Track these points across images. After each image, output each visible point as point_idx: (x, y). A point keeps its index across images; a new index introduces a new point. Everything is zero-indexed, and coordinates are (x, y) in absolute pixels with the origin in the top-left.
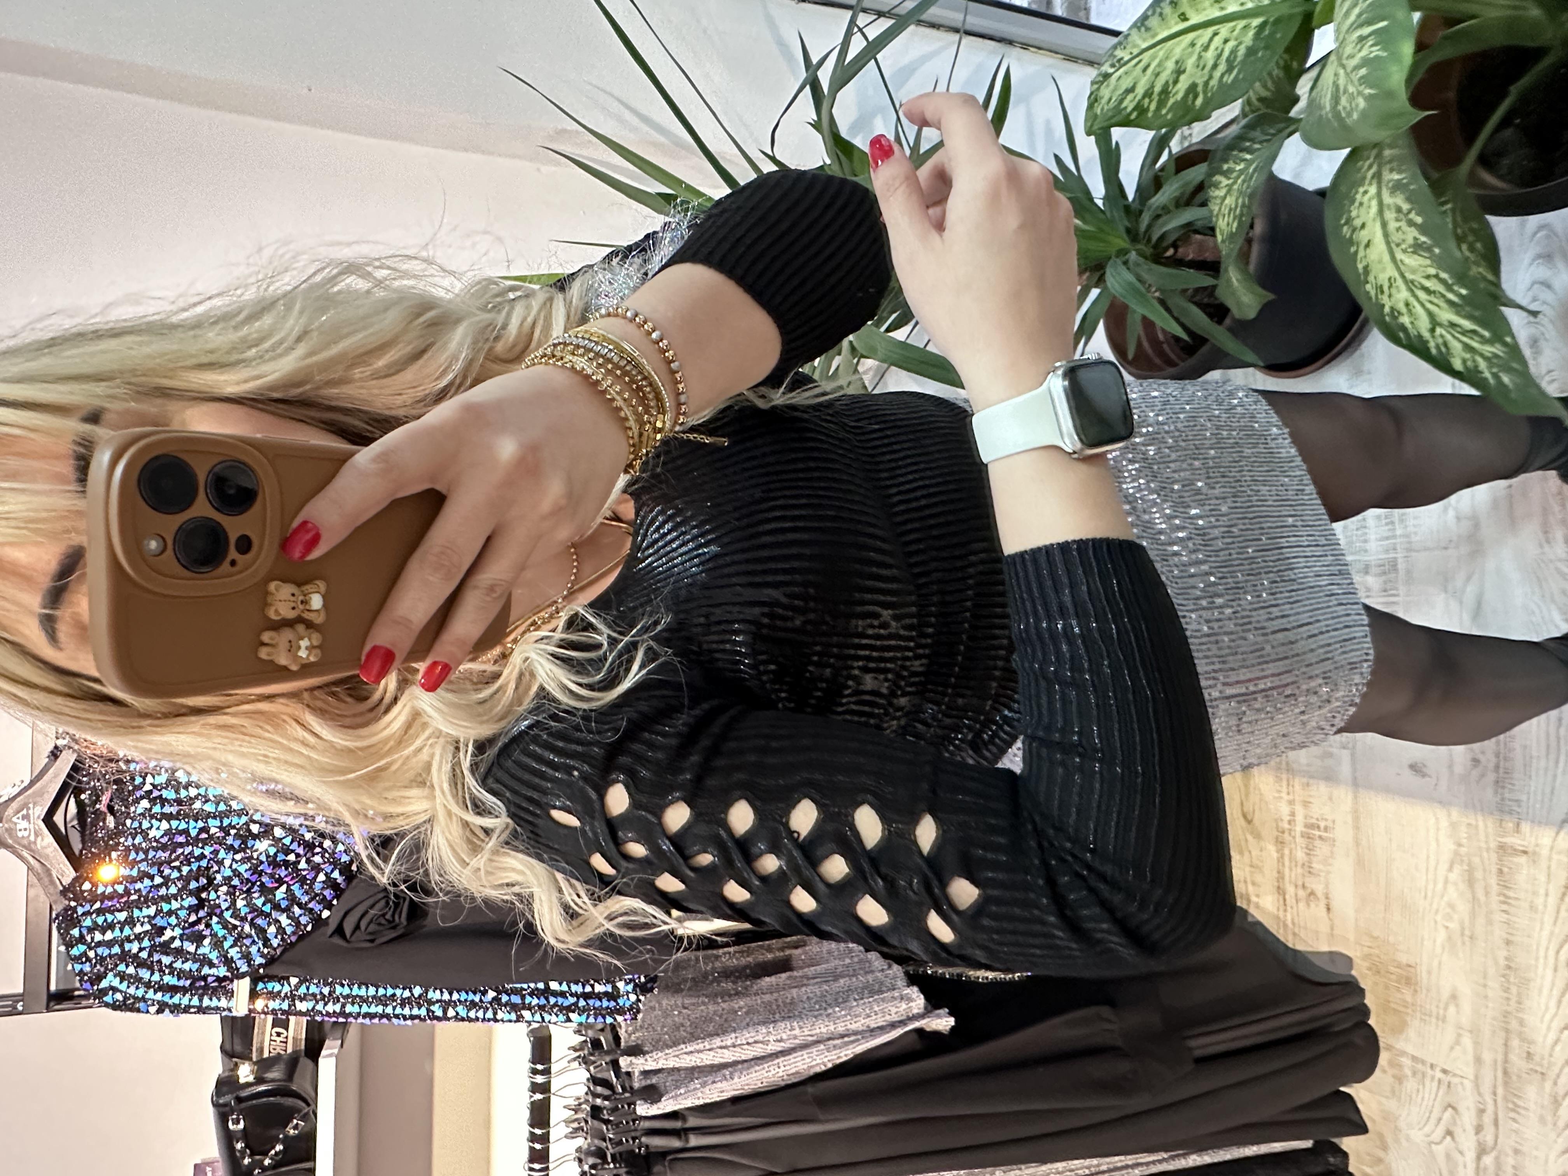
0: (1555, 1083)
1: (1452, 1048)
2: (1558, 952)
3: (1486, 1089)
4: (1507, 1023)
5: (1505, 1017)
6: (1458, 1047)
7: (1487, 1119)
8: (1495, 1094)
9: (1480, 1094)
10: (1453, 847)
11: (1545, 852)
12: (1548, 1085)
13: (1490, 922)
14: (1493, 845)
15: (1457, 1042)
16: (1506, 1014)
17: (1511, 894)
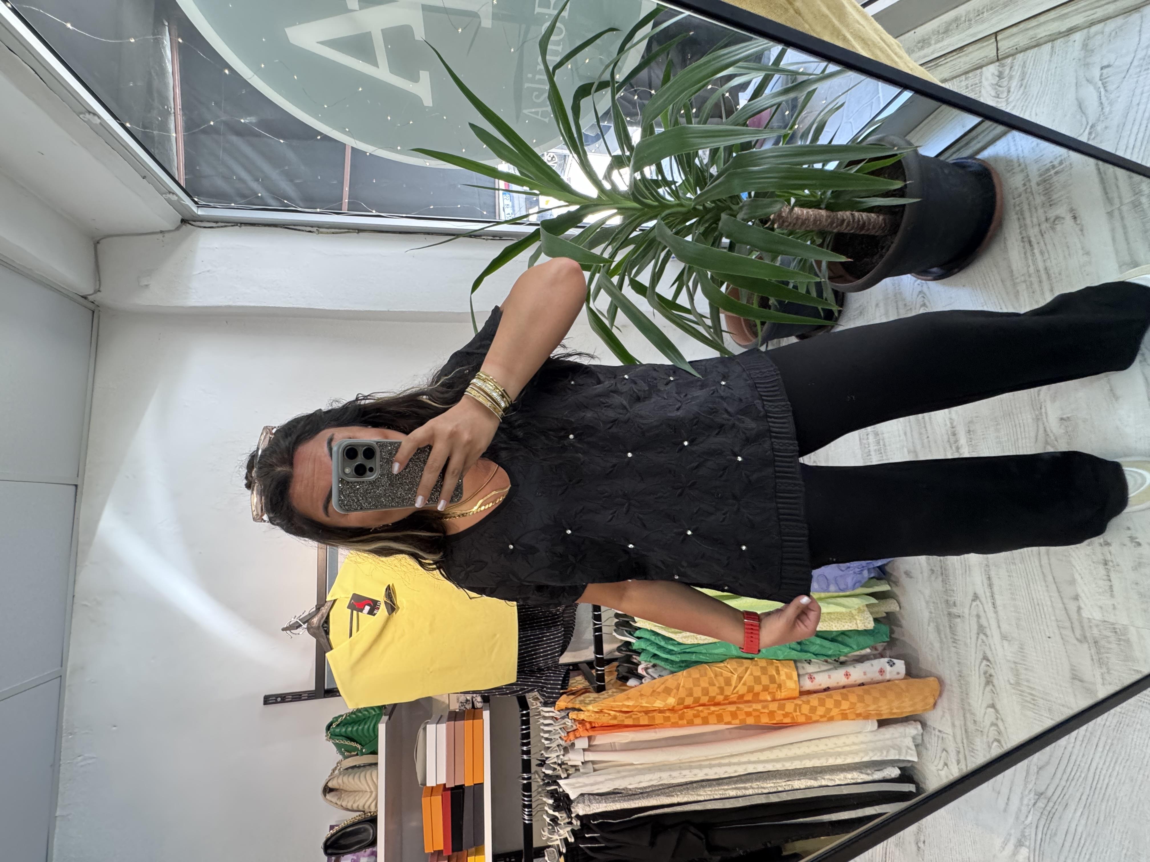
0: (987, 736)
1: (941, 718)
2: (979, 668)
3: (959, 740)
4: (963, 705)
5: (962, 702)
6: (944, 719)
7: (961, 756)
8: (963, 743)
9: (956, 743)
10: (928, 614)
11: (967, 616)
12: (985, 737)
13: (949, 652)
14: (946, 613)
15: (943, 716)
16: (962, 700)
17: (956, 637)
